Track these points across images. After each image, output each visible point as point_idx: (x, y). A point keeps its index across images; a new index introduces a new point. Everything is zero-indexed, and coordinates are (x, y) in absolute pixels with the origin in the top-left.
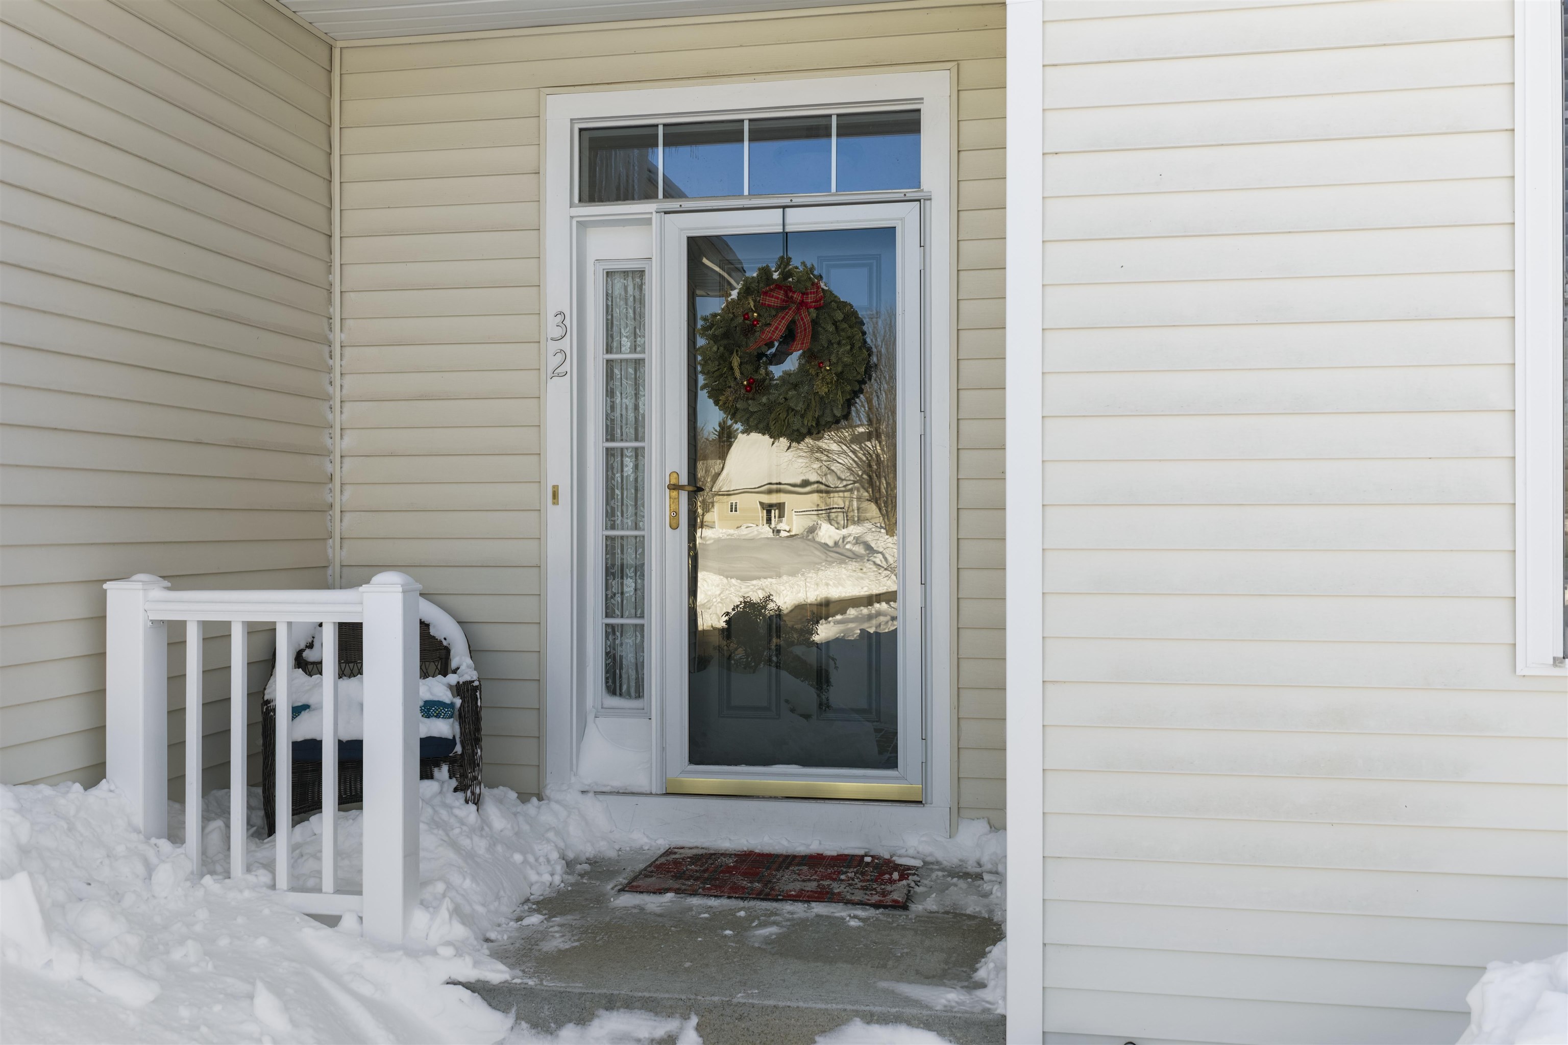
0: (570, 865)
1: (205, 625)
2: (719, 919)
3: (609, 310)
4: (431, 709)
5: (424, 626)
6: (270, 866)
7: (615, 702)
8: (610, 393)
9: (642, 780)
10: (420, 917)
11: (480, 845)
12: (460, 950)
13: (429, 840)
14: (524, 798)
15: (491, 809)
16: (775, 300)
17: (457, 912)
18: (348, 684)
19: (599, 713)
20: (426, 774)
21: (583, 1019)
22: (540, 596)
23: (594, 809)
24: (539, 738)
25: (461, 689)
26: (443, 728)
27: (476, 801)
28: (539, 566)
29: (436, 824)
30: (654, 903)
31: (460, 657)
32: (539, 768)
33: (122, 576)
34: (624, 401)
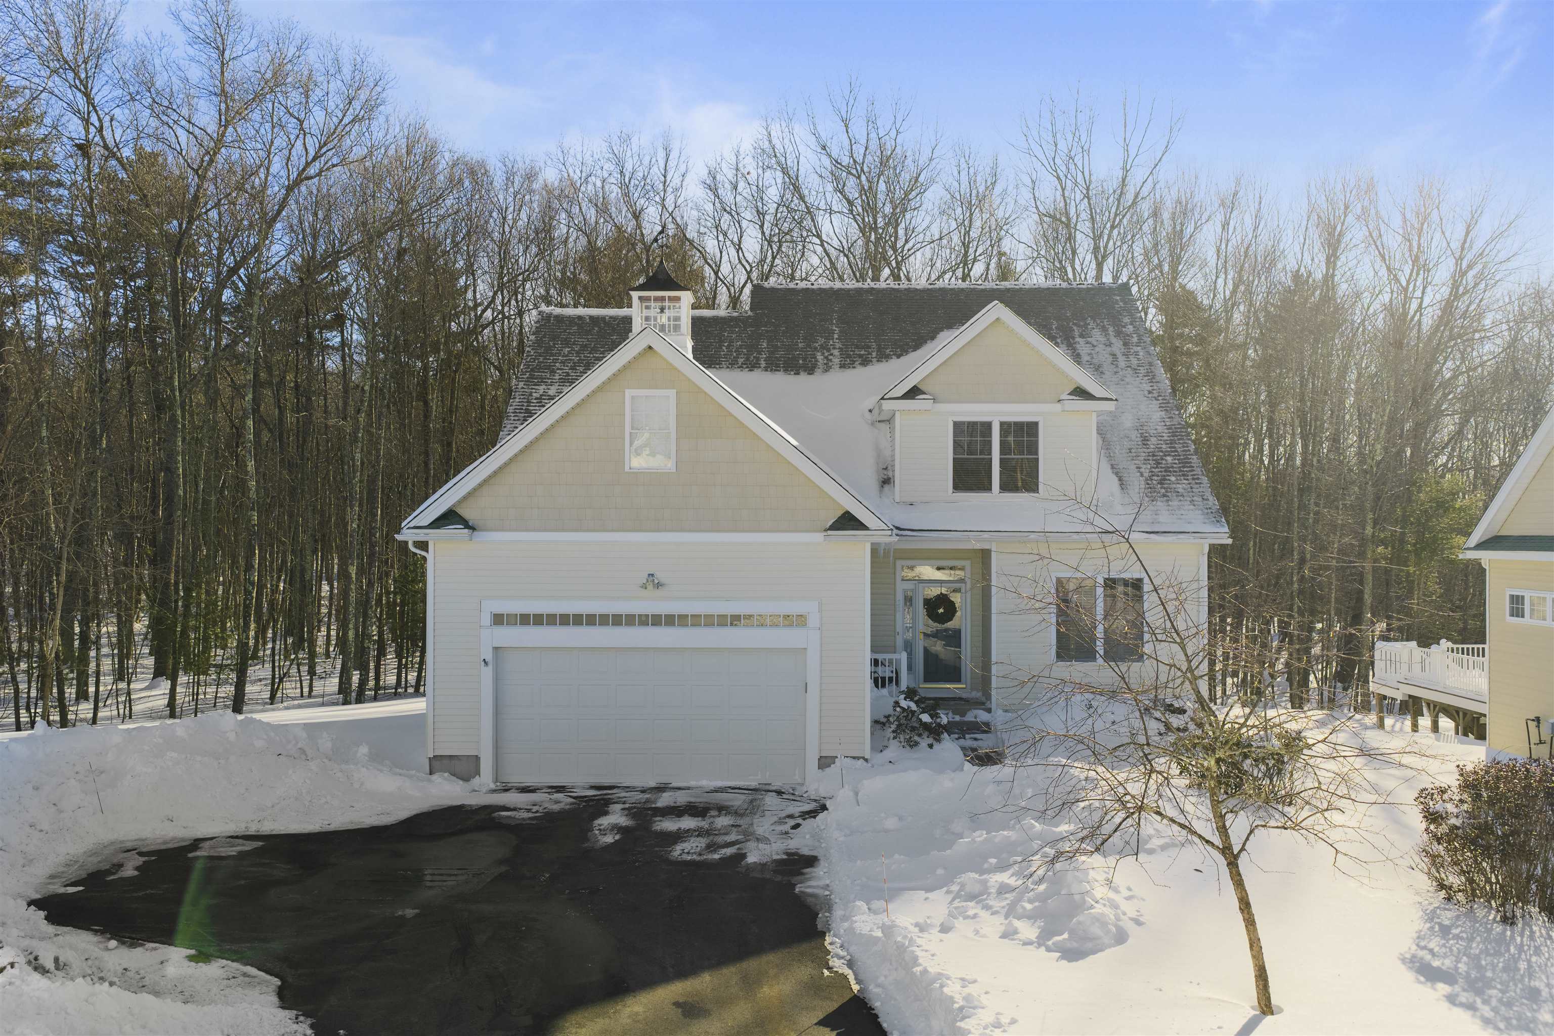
3: (905, 598)
8: (906, 613)
28: (895, 647)
34: (909, 615)
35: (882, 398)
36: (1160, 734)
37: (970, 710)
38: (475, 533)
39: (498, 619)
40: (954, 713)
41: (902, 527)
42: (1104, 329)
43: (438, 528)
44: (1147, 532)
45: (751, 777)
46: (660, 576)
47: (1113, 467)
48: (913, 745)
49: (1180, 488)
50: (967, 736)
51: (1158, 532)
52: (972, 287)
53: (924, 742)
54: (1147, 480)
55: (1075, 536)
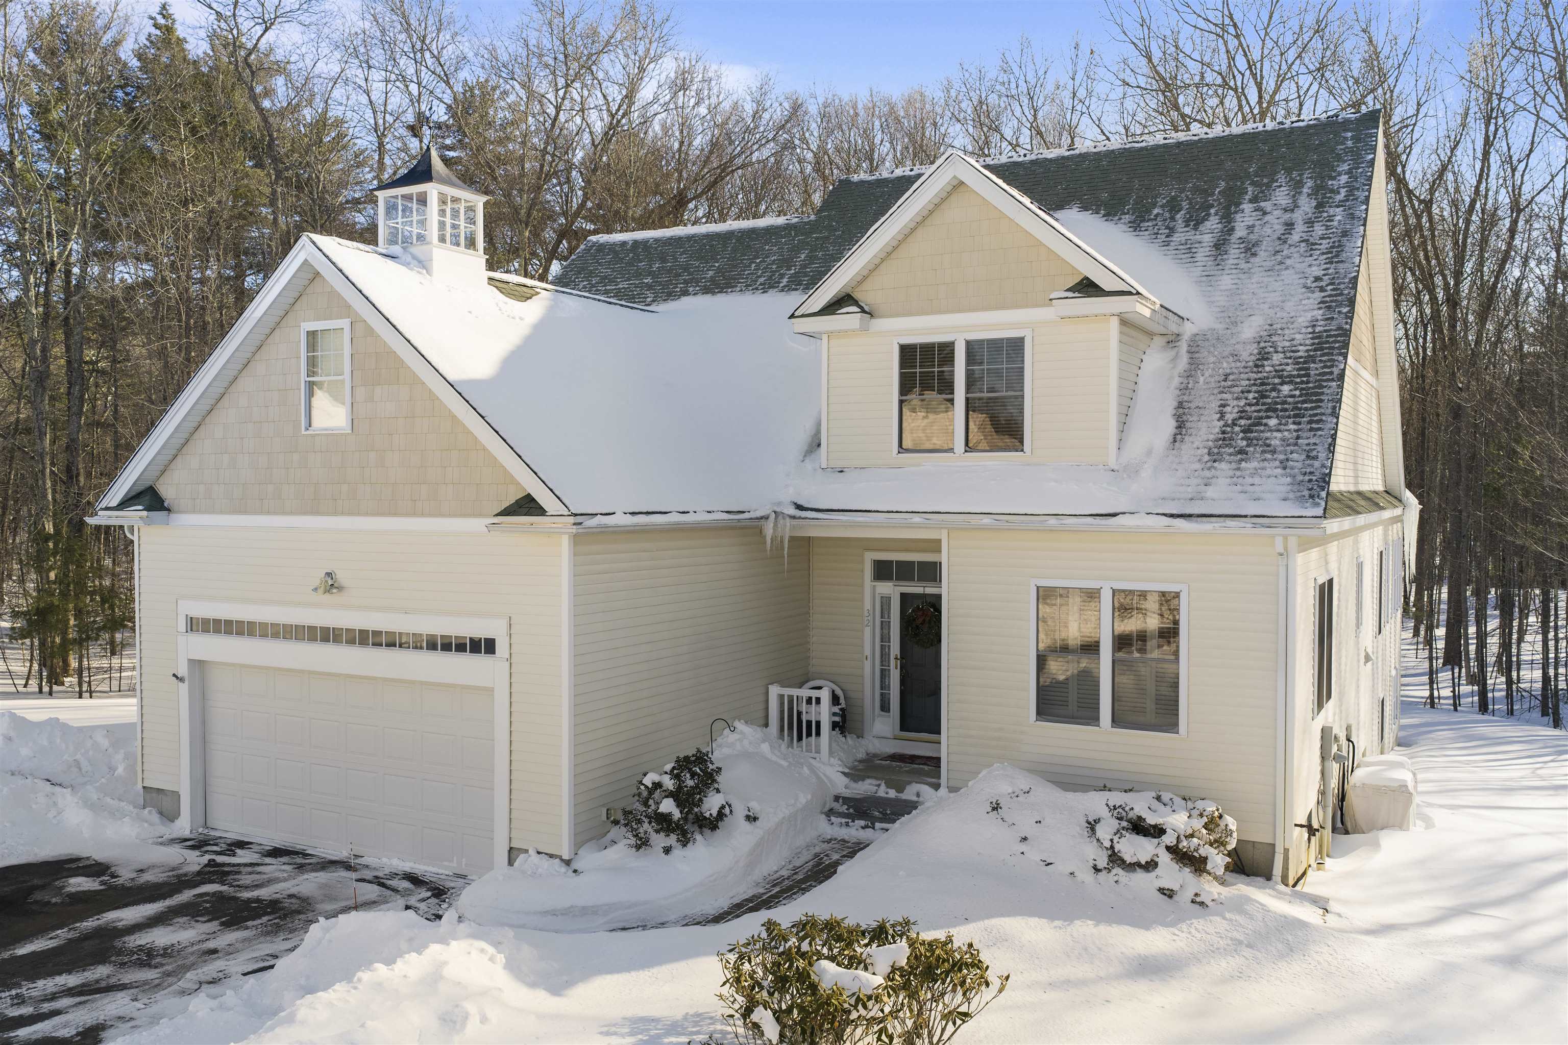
0: (868, 754)
1: (788, 696)
2: (897, 766)
3: (882, 606)
4: (834, 714)
5: (833, 691)
6: (802, 747)
7: (883, 713)
8: (882, 629)
9: (889, 735)
10: (832, 759)
11: (846, 747)
12: (840, 766)
13: (834, 745)
14: (858, 737)
15: (849, 739)
16: (920, 613)
17: (839, 759)
18: (818, 709)
19: (880, 716)
20: (833, 729)
21: (863, 780)
22: (863, 684)
23: (876, 741)
24: (862, 722)
25: (841, 709)
26: (837, 719)
27: (845, 737)
28: (862, 676)
29: (835, 741)
30: (884, 762)
31: (842, 701)
32: (863, 730)
33: (772, 684)
34: (886, 631)
35: (792, 316)
36: (1097, 870)
37: (910, 783)
38: (172, 516)
39: (197, 625)
40: (889, 786)
41: (806, 505)
42: (1297, 186)
43: (122, 510)
44: (1172, 516)
45: (446, 863)
46: (342, 577)
47: (1180, 405)
48: (642, 843)
49: (1276, 440)
50: (878, 825)
51: (1190, 516)
52: (1128, 146)
53: (659, 840)
54: (1226, 425)
55: (1052, 521)
